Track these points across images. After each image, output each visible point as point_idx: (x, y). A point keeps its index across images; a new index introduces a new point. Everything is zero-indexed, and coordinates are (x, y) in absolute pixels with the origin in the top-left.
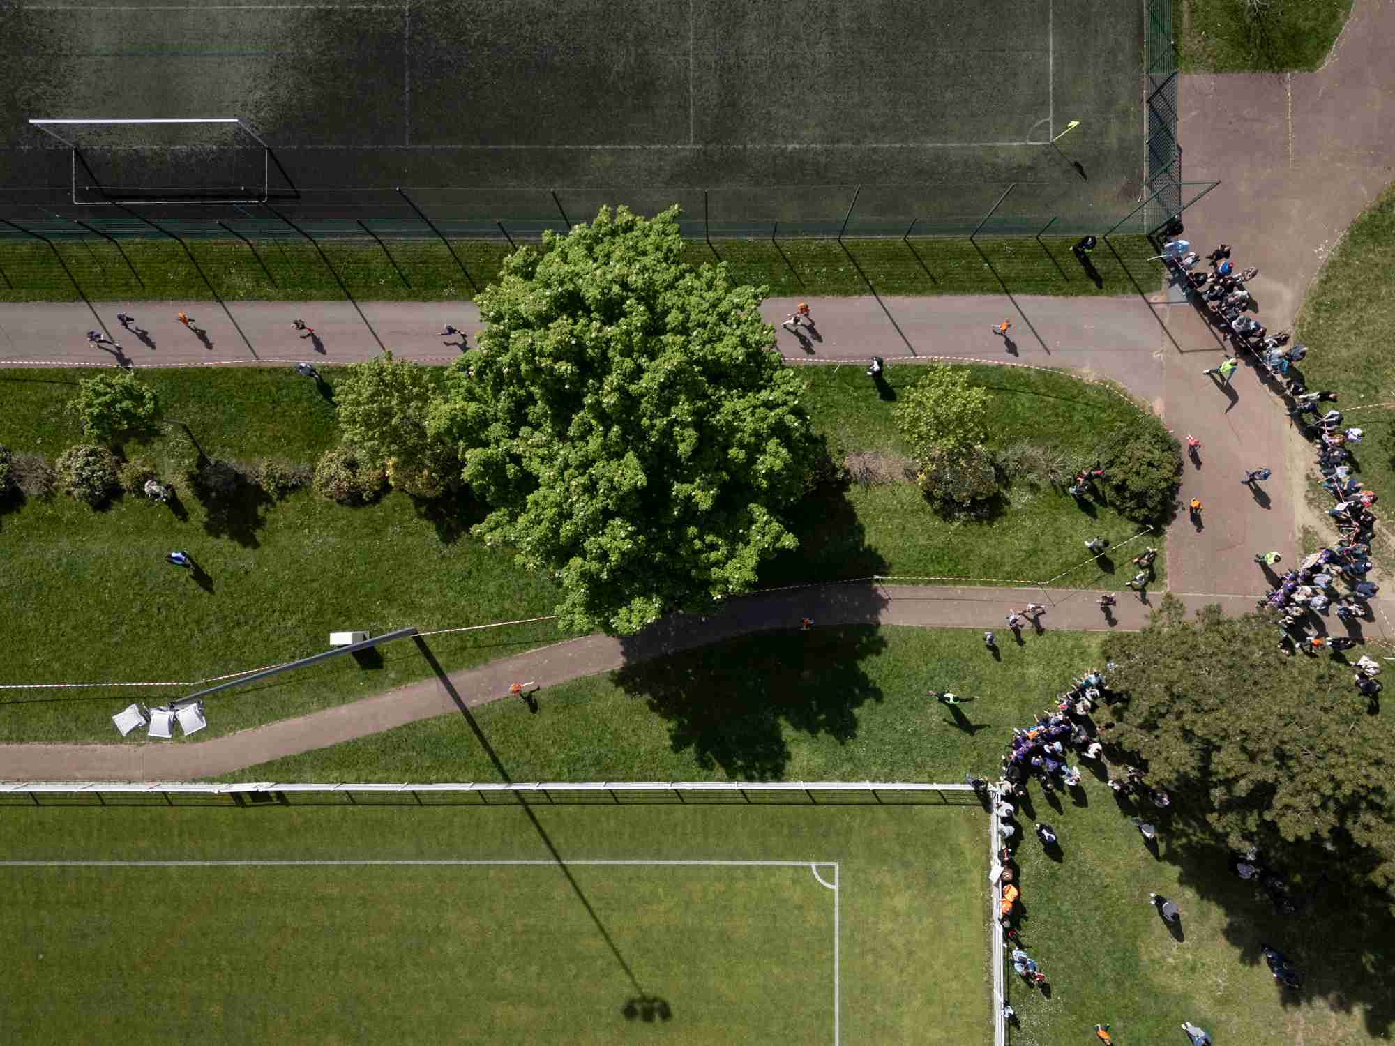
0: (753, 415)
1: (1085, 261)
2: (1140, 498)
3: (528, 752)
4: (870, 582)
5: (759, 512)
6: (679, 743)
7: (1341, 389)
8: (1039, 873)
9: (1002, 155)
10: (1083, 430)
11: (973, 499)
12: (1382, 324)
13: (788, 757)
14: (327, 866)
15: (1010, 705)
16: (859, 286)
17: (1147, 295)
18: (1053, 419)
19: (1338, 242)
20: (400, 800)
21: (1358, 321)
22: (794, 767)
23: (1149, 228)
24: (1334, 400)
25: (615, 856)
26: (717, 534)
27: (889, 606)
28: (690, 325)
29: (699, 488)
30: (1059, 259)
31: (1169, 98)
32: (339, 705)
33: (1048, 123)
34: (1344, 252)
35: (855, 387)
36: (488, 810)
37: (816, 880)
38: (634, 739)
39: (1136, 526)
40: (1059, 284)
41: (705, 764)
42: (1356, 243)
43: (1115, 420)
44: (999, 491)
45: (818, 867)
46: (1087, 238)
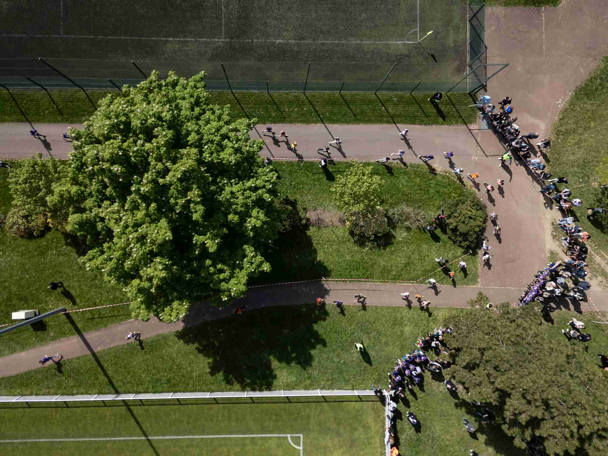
0: (243, 195)
1: (436, 106)
2: (465, 236)
3: (129, 377)
4: (321, 281)
5: (249, 250)
6: (214, 370)
7: (570, 176)
8: (411, 439)
9: (392, 48)
10: (435, 198)
11: (375, 235)
12: (592, 142)
13: (275, 377)
14: (13, 443)
15: (396, 347)
16: (315, 119)
17: (468, 125)
18: (419, 191)
19: (568, 98)
20: (56, 405)
21: (579, 140)
22: (279, 383)
23: (470, 89)
24: (566, 182)
25: (178, 434)
26: (224, 263)
27: (330, 294)
28: (203, 142)
29: (209, 238)
30: (422, 105)
31: (480, 20)
32: (21, 351)
33: (417, 31)
34: (572, 104)
35: (313, 174)
36: (106, 410)
37: (290, 444)
38: (189, 369)
39: (463, 250)
40: (422, 118)
41: (229, 382)
42: (578, 99)
43: (451, 192)
44: (389, 231)
45: (291, 437)
46: (437, 94)
